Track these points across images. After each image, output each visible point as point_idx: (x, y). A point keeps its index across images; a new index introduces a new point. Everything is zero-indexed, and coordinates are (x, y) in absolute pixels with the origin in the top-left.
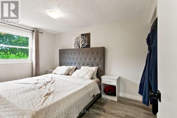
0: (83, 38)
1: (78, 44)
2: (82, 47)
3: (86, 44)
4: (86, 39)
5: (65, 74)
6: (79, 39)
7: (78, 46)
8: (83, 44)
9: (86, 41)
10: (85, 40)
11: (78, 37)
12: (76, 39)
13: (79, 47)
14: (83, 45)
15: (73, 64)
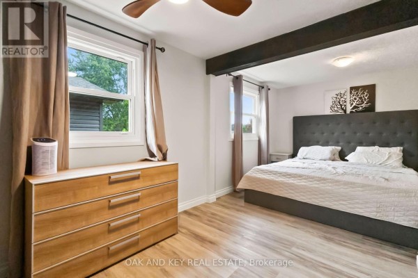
0: (357, 93)
1: (341, 105)
2: (351, 112)
3: (364, 105)
4: (366, 96)
5: (330, 159)
6: (345, 97)
7: (343, 109)
8: (354, 104)
9: (365, 99)
10: (361, 98)
11: (343, 92)
12: (336, 96)
13: (345, 111)
14: (355, 107)
15: (330, 143)
